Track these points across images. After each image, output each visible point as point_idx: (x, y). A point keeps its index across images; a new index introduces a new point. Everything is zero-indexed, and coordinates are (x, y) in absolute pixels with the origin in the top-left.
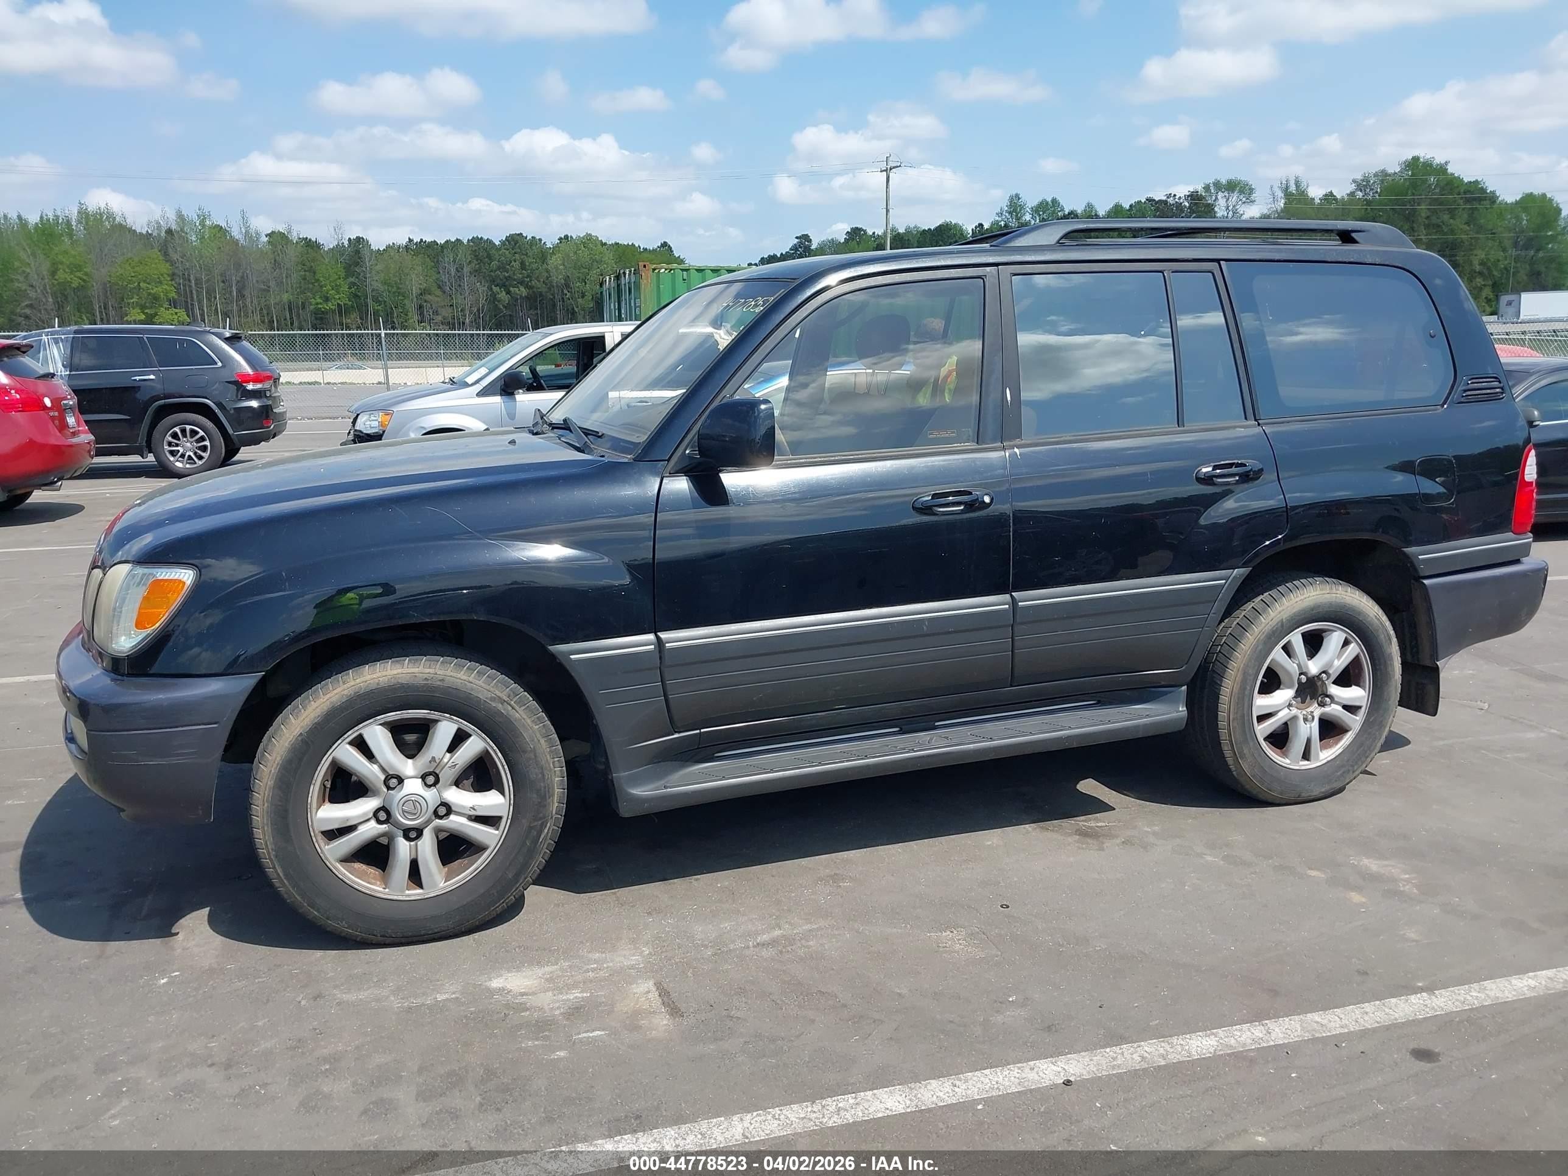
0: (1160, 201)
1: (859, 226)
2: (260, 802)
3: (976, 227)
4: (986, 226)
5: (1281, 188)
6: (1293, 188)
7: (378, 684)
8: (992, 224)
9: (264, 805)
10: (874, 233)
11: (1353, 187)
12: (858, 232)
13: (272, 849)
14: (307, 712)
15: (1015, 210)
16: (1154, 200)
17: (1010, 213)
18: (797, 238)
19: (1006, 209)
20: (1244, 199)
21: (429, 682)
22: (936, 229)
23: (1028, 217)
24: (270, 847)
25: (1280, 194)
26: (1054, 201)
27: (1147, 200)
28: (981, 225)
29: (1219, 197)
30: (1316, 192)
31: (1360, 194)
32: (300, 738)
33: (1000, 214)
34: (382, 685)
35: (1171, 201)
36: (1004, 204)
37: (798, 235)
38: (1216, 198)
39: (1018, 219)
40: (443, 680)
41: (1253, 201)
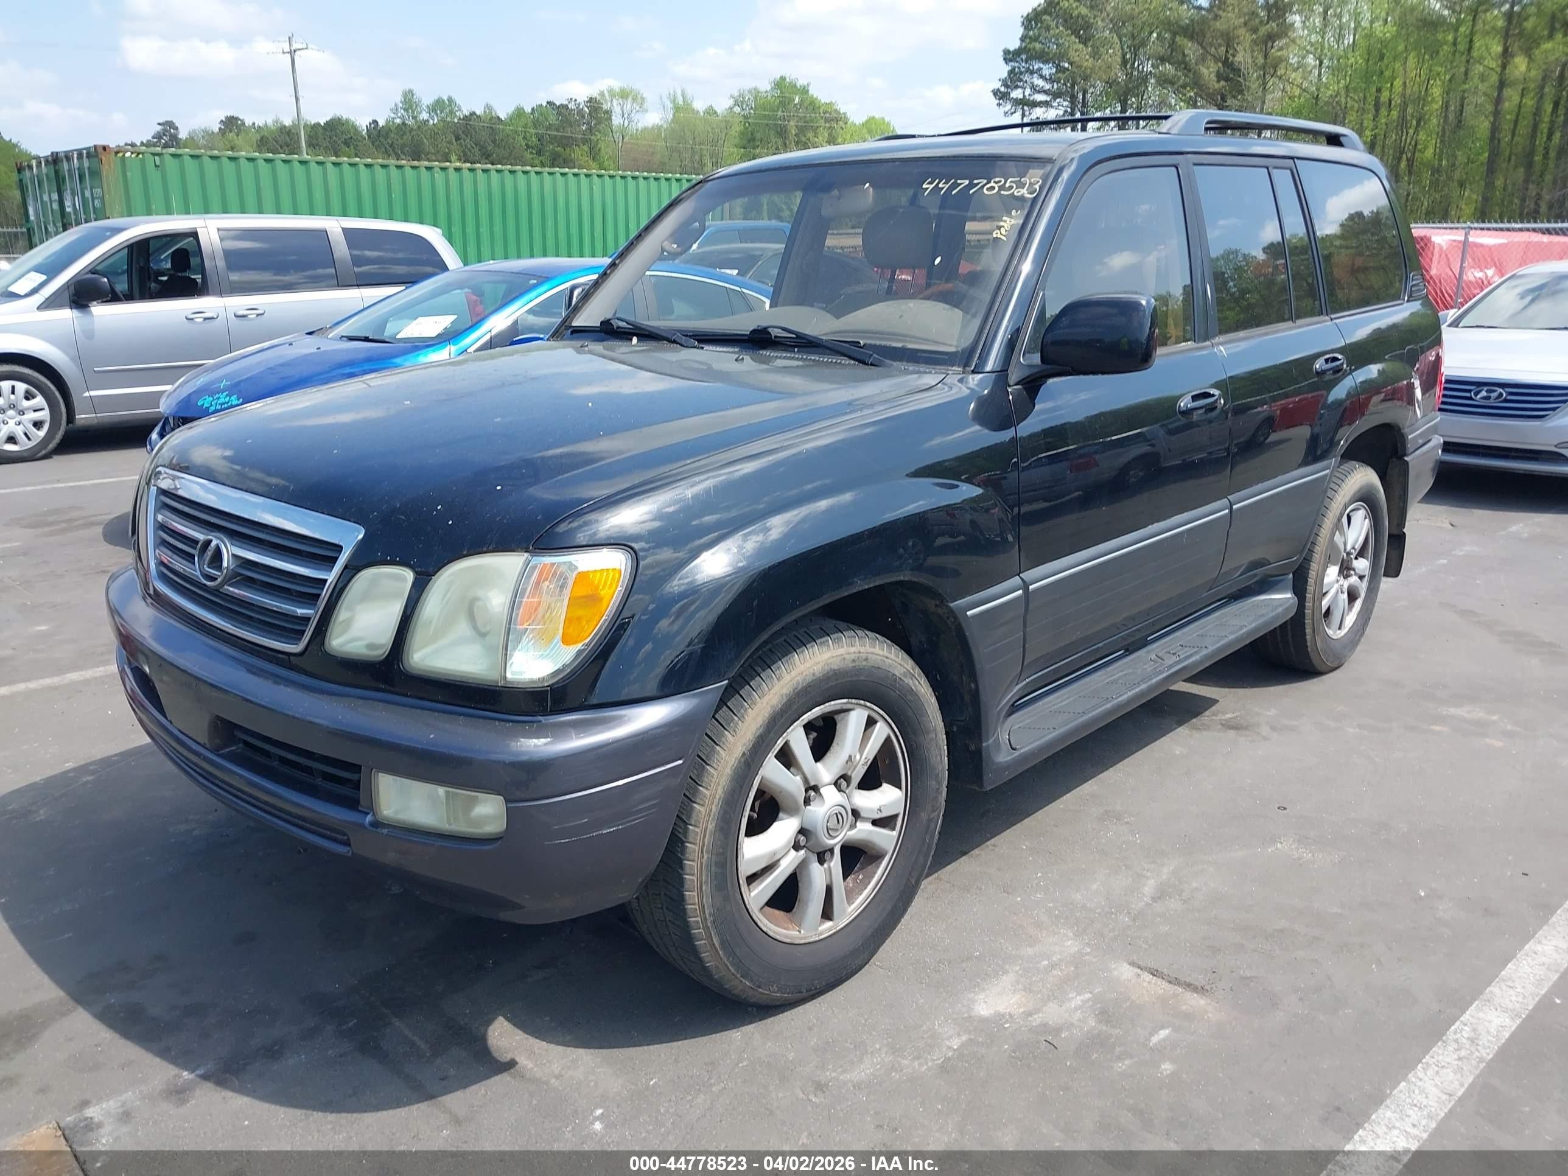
0: (562, 106)
1: (235, 115)
2: (696, 855)
3: (370, 124)
4: (382, 123)
5: (669, 98)
6: (680, 101)
7: (814, 674)
8: (388, 122)
9: (702, 857)
10: (254, 124)
11: (731, 102)
12: (234, 121)
13: (710, 914)
14: (746, 724)
15: (411, 107)
16: (555, 104)
17: (406, 110)
18: (159, 124)
19: (401, 105)
20: (637, 108)
21: (857, 663)
22: (327, 123)
23: (424, 116)
24: (707, 912)
25: (669, 105)
26: (450, 100)
27: (548, 103)
28: (375, 122)
29: (614, 104)
30: (700, 105)
31: (737, 109)
32: (743, 760)
33: (395, 110)
34: (818, 675)
35: (572, 106)
36: (398, 99)
37: (161, 121)
38: (612, 105)
39: (414, 118)
40: (866, 659)
41: (647, 111)
